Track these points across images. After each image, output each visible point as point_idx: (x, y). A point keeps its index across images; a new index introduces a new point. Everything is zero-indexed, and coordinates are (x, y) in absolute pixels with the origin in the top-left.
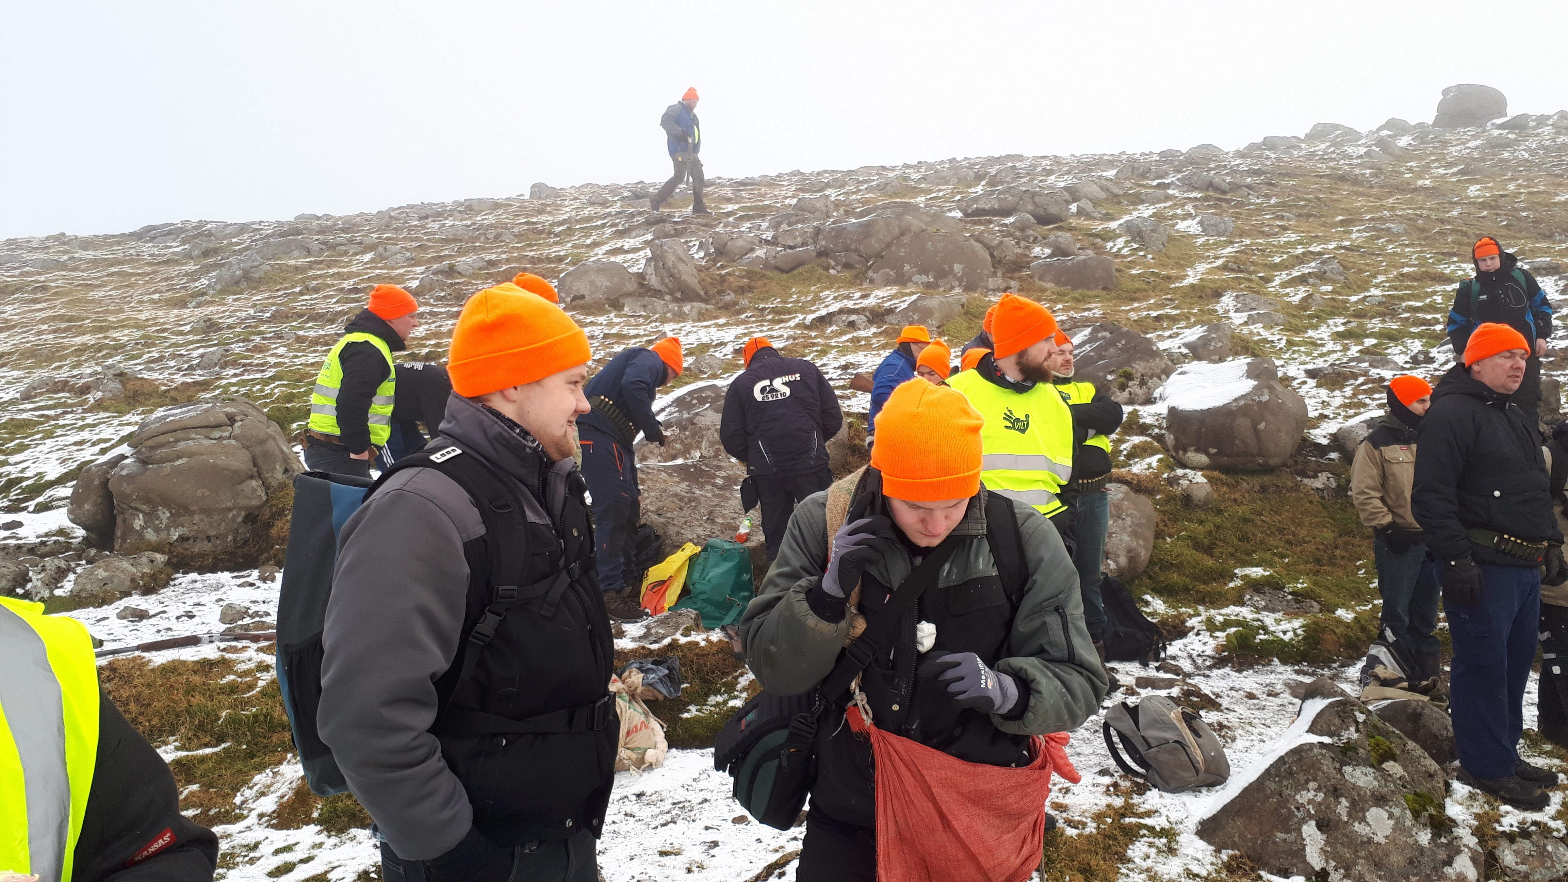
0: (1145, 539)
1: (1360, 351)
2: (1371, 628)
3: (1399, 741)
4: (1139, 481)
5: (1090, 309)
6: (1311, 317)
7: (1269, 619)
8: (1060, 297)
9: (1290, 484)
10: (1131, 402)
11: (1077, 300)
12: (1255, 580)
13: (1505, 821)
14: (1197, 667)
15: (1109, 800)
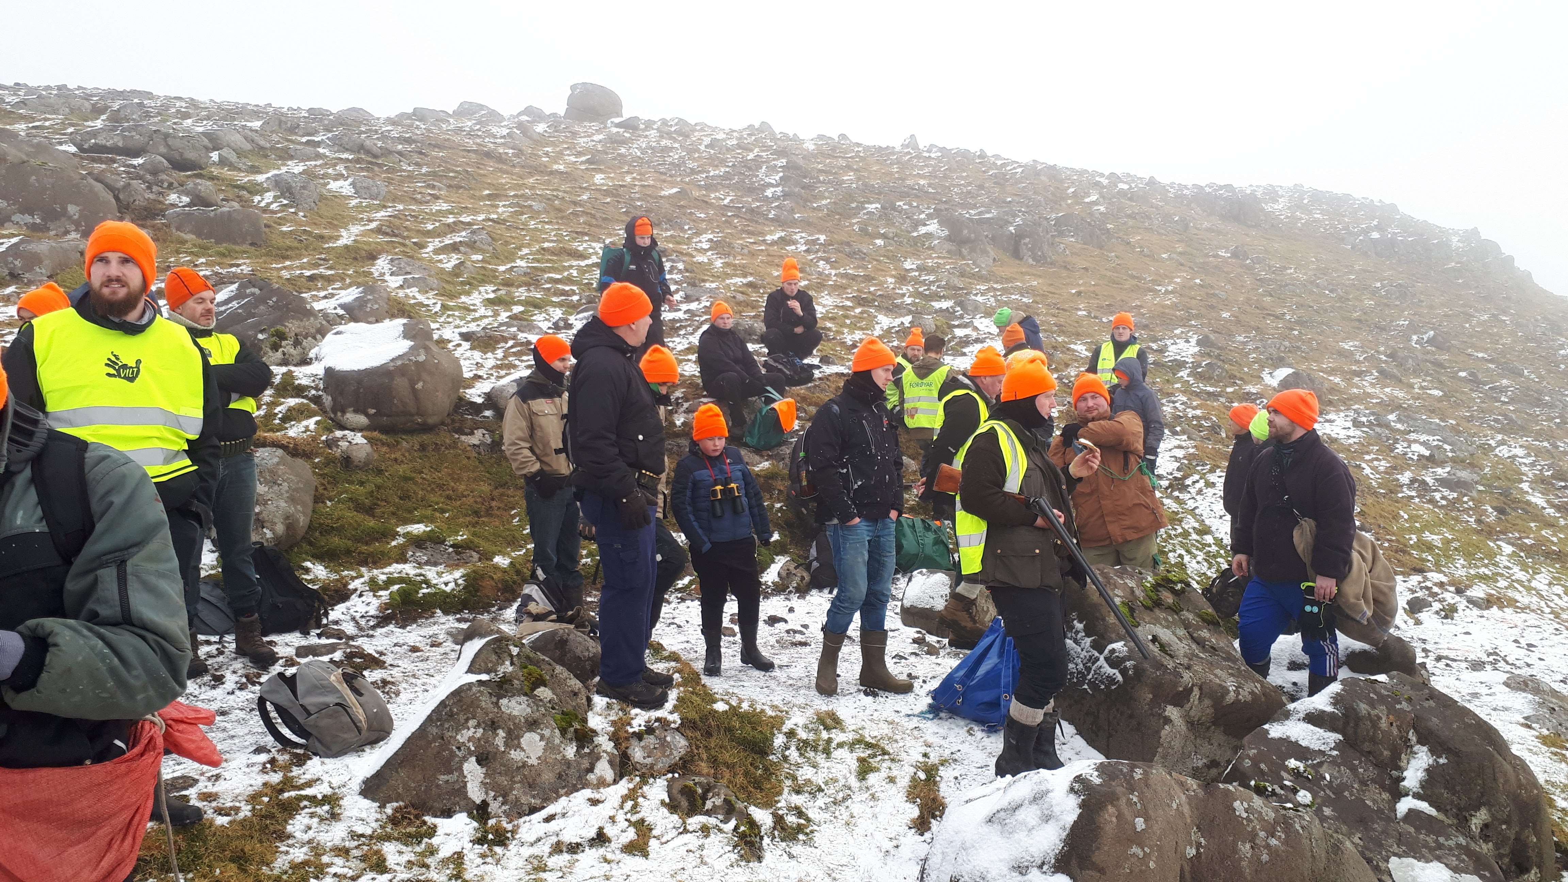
0: (304, 504)
1: (509, 317)
2: (525, 570)
3: (548, 667)
4: (295, 445)
5: (238, 265)
6: (463, 283)
7: (431, 573)
8: (203, 250)
9: (448, 441)
10: (284, 363)
11: (223, 255)
12: (418, 536)
13: (635, 723)
14: (360, 629)
15: (266, 778)
